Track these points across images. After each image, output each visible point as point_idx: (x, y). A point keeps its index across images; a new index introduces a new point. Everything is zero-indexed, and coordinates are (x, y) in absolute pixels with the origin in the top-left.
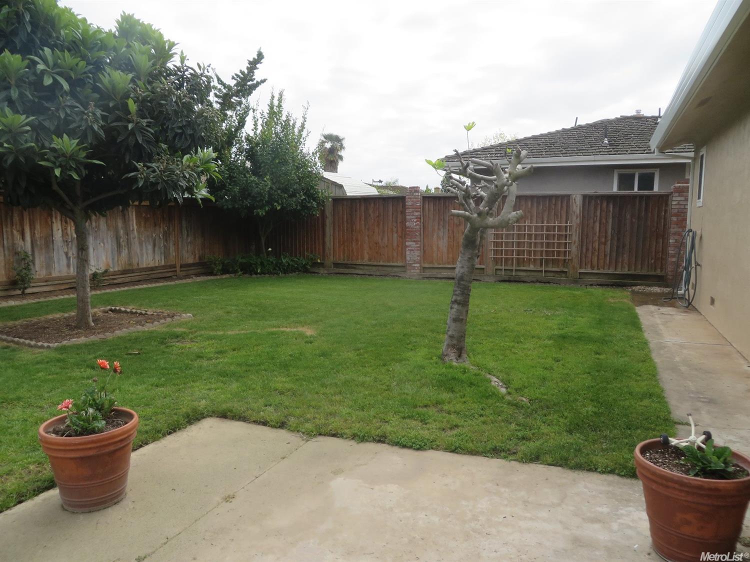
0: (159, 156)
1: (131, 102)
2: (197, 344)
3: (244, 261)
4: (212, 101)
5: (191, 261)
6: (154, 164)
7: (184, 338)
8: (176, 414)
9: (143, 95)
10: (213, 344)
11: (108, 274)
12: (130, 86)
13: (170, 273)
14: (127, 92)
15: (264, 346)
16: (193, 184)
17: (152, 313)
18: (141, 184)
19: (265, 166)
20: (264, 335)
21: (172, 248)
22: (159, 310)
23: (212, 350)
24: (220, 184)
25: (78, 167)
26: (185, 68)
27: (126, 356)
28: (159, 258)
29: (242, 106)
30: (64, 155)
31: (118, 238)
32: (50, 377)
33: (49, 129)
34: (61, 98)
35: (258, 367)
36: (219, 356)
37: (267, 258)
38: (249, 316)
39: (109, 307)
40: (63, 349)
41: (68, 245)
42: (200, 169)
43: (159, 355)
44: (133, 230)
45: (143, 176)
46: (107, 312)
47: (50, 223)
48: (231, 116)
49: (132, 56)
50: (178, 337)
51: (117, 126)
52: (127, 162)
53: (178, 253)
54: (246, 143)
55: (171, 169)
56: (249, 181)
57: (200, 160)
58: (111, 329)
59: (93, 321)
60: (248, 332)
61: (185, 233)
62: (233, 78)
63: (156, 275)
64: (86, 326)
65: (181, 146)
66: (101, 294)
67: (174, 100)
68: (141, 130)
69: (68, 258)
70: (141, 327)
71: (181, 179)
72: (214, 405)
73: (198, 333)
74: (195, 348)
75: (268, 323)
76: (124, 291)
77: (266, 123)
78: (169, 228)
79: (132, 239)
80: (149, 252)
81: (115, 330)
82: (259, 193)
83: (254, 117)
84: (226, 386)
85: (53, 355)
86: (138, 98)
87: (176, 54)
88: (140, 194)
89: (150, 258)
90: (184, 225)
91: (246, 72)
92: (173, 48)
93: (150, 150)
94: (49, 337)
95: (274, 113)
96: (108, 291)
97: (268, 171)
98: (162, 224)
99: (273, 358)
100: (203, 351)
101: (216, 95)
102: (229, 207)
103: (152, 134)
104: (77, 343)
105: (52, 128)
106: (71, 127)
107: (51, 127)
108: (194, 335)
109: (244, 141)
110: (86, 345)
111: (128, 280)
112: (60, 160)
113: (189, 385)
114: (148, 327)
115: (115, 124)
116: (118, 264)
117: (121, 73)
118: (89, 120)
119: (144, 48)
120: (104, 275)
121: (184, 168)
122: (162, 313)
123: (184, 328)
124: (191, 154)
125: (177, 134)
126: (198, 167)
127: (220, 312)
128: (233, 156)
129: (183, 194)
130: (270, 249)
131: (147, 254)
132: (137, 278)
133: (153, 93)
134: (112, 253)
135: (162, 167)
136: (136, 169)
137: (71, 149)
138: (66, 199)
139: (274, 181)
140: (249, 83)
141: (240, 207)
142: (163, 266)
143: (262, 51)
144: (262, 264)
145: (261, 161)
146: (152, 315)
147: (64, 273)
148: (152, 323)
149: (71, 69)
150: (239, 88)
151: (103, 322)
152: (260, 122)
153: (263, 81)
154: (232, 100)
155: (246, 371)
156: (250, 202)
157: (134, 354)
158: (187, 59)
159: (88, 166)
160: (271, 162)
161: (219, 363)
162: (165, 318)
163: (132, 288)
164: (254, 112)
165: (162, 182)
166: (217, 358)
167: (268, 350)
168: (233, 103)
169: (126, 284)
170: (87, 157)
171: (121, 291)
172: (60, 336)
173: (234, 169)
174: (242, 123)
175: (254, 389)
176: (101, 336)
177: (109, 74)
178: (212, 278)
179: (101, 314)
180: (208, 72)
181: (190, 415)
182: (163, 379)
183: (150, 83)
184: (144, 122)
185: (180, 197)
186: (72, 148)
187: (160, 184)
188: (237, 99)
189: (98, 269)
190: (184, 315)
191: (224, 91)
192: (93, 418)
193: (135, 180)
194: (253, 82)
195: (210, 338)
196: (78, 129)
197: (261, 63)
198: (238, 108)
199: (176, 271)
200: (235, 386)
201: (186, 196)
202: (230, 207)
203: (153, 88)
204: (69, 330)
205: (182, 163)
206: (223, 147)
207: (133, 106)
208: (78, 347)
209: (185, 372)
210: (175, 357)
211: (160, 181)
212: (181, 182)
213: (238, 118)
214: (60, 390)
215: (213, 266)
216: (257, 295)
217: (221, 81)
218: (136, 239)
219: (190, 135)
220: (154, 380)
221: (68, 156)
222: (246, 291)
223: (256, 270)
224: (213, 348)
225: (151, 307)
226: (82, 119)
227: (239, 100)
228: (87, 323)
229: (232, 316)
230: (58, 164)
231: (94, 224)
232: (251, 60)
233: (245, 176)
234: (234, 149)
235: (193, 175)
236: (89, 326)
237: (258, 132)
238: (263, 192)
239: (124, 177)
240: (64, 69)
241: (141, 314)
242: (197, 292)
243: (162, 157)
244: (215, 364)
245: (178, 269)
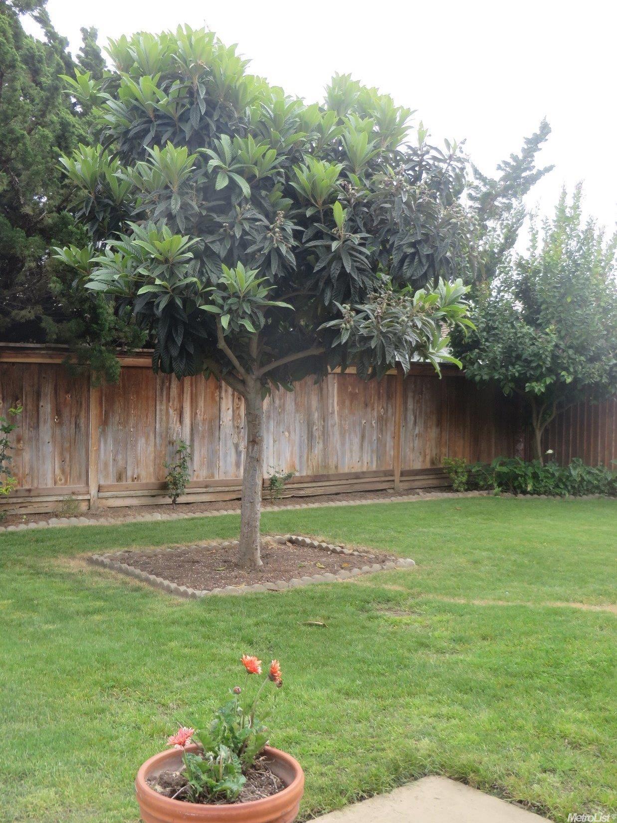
0: (375, 292)
1: (337, 207)
2: (420, 619)
3: (504, 469)
4: (464, 206)
5: (418, 466)
6: (367, 306)
7: (398, 604)
8: (374, 760)
9: (358, 195)
10: (448, 622)
11: (291, 480)
12: (338, 182)
13: (385, 484)
14: (333, 193)
15: (540, 637)
16: (428, 338)
17: (351, 552)
18: (344, 338)
19: (547, 309)
20: (539, 613)
21: (390, 443)
22: (362, 548)
23: (445, 633)
24: (470, 340)
25: (255, 313)
26: (425, 149)
27: (303, 628)
28: (369, 459)
29: (512, 211)
30: (236, 295)
31: (310, 425)
32: (186, 650)
33: (219, 256)
34: (238, 208)
35: (530, 681)
36: (458, 647)
37: (545, 466)
38: (513, 572)
39: (288, 536)
40: (211, 603)
41: (240, 432)
42: (441, 313)
43: (355, 632)
44: (333, 413)
45: (348, 326)
46: (285, 544)
47: (217, 398)
48: (494, 229)
49: (344, 136)
50: (388, 601)
51: (315, 246)
52: (327, 304)
53: (398, 452)
54: (516, 272)
55: (394, 313)
56: (519, 335)
57: (441, 298)
58: (285, 574)
59: (263, 557)
60: (510, 604)
61: (411, 418)
62: (499, 168)
63: (363, 485)
64: (251, 566)
65: (412, 276)
66: (279, 513)
67: (404, 200)
68: (352, 251)
69: (238, 453)
70: (331, 575)
71: (409, 330)
72: (445, 751)
73: (424, 597)
74: (416, 625)
75: (546, 589)
76: (312, 509)
77: (552, 236)
78: (386, 411)
79: (330, 428)
80: (354, 448)
81: (292, 577)
82: (537, 355)
83: (532, 229)
84: (468, 713)
85: (199, 611)
86: (349, 201)
87: (410, 127)
88: (342, 355)
89: (356, 457)
90: (410, 405)
91: (521, 156)
92: (408, 119)
93: (363, 283)
94: (197, 577)
95: (566, 220)
96: (290, 507)
97: (553, 318)
98: (376, 405)
99: (557, 665)
100: (430, 634)
101: (471, 197)
102: (484, 378)
103: (367, 257)
104: (234, 594)
105: (223, 254)
106: (249, 250)
107: (221, 253)
108: (417, 600)
109: (514, 268)
110: (246, 599)
111: (320, 491)
112: (229, 301)
113: (401, 701)
114: (343, 578)
115: (312, 244)
116: (308, 466)
117: (327, 164)
118: (275, 238)
119: (363, 123)
120: (287, 482)
121: (415, 311)
122: (367, 552)
123: (401, 585)
124: (427, 290)
125: (405, 256)
126: (438, 309)
127: (461, 561)
128: (494, 294)
129: (411, 356)
130: (550, 451)
131: (351, 451)
132: (334, 490)
133: (372, 191)
134: (301, 447)
135: (379, 311)
136: (339, 315)
137: (246, 285)
138: (236, 362)
139: (563, 333)
140: (524, 175)
141: (502, 377)
142: (375, 472)
143: (548, 120)
144: (535, 476)
145: (540, 300)
146: (352, 554)
147: (230, 477)
148: (350, 570)
149: (256, 164)
150: (508, 183)
151: (277, 561)
152: (541, 235)
153: (549, 169)
154: (496, 203)
155: (507, 686)
156: (520, 369)
157: (316, 625)
158: (428, 134)
159: (270, 312)
160: (559, 300)
161: (457, 663)
162: (370, 562)
163: (325, 505)
164: (531, 219)
165: (377, 336)
166: (454, 652)
167: (548, 645)
168: (497, 207)
169: (316, 498)
170: (269, 297)
171: (309, 509)
172: (212, 578)
173: (494, 315)
174: (510, 240)
175: (520, 729)
176: (270, 585)
177: (308, 167)
178: (450, 495)
179: (275, 545)
180: (462, 152)
181: (399, 767)
182: (358, 682)
183: (368, 176)
184: (356, 238)
185: (404, 359)
186: (248, 283)
187: (375, 339)
188: (505, 200)
189: (278, 472)
190: (401, 560)
191: (484, 189)
192: (226, 768)
193: (336, 332)
194: (531, 172)
195: (442, 609)
196: (259, 254)
197: (547, 140)
198: (505, 215)
199: (393, 481)
200: (484, 716)
201: (416, 358)
202: (486, 377)
203: (373, 183)
204: (227, 568)
205: (412, 304)
206: (479, 278)
207: (340, 214)
208: (234, 601)
209: (397, 673)
210: (382, 640)
211: (375, 333)
212: (409, 335)
213: (504, 231)
214: (195, 679)
215: (453, 475)
216: (526, 533)
217: (480, 174)
218: (336, 428)
219: (428, 256)
220: (342, 682)
221: (242, 296)
222: (506, 525)
223: (523, 486)
224: (447, 630)
225: (351, 541)
226: (265, 238)
227: (507, 201)
228: (253, 561)
229: (482, 569)
230: (226, 308)
231: (277, 402)
232: (530, 136)
233: (513, 326)
234: (496, 283)
235: (428, 322)
236: (255, 565)
237: (539, 252)
238: (543, 353)
239: (320, 328)
240: (245, 163)
241: (334, 551)
242: (424, 519)
243: (381, 294)
244: (449, 663)
245: (397, 478)
